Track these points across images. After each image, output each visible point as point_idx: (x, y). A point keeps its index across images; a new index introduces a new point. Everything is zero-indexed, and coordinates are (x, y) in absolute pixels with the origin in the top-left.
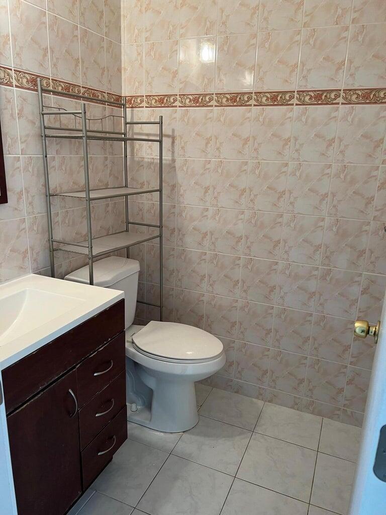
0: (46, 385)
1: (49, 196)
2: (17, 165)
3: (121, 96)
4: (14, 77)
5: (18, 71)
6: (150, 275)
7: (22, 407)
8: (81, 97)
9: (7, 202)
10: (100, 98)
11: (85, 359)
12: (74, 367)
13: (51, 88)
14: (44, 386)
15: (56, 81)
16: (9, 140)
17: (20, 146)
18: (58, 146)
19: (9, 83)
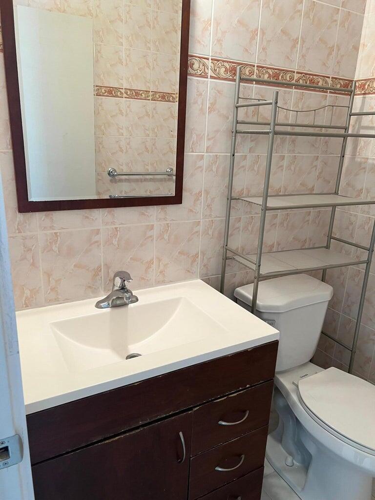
0: (149, 421)
1: (231, 199)
2: (199, 164)
3: (352, 81)
4: (210, 67)
5: (216, 60)
6: (348, 306)
7: (114, 439)
8: (293, 85)
9: (181, 203)
10: (320, 84)
11: (207, 402)
12: (191, 409)
13: (255, 77)
14: (146, 422)
15: (263, 67)
16: (194, 136)
17: (206, 144)
18: (253, 144)
19: (203, 74)
